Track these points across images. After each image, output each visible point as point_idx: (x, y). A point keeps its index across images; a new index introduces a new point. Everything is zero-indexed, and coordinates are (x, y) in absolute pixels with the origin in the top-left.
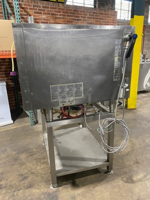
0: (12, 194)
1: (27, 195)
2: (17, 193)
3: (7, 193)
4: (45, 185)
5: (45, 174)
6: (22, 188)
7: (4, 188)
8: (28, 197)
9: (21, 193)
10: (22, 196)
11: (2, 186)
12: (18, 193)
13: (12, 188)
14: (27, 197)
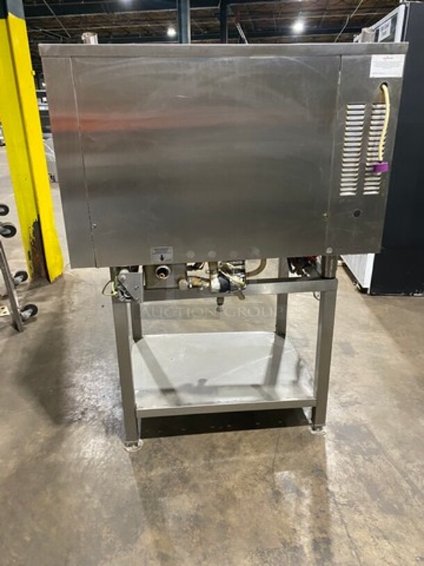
0: (345, 507)
1: (346, 476)
2: (340, 498)
3: (342, 521)
4: (314, 444)
5: (277, 444)
6: (322, 487)
7: (326, 533)
8: (351, 474)
9: (341, 489)
10: (349, 485)
11: (321, 540)
12: (341, 496)
13: (324, 511)
14: (350, 476)
